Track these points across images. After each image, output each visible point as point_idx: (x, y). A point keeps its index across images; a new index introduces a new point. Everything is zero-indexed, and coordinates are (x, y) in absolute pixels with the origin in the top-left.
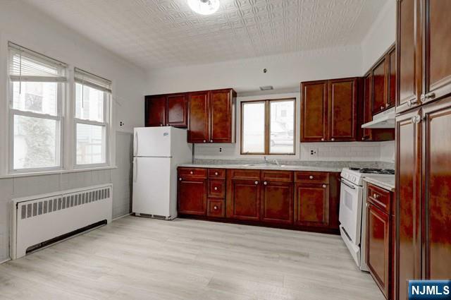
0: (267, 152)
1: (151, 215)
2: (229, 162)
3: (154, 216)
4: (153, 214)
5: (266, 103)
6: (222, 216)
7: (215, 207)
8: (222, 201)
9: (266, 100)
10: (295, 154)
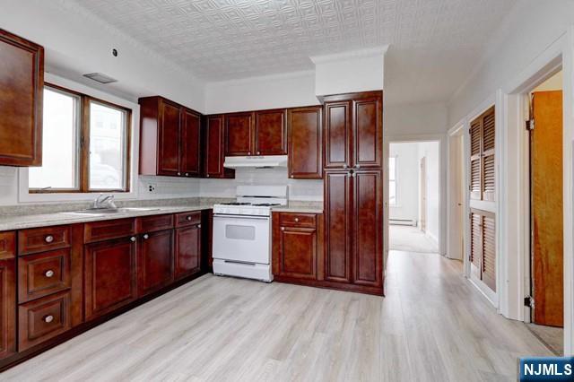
5: (84, 100)
6: (67, 327)
7: (49, 319)
8: (67, 295)
9: (83, 96)
10: (128, 191)
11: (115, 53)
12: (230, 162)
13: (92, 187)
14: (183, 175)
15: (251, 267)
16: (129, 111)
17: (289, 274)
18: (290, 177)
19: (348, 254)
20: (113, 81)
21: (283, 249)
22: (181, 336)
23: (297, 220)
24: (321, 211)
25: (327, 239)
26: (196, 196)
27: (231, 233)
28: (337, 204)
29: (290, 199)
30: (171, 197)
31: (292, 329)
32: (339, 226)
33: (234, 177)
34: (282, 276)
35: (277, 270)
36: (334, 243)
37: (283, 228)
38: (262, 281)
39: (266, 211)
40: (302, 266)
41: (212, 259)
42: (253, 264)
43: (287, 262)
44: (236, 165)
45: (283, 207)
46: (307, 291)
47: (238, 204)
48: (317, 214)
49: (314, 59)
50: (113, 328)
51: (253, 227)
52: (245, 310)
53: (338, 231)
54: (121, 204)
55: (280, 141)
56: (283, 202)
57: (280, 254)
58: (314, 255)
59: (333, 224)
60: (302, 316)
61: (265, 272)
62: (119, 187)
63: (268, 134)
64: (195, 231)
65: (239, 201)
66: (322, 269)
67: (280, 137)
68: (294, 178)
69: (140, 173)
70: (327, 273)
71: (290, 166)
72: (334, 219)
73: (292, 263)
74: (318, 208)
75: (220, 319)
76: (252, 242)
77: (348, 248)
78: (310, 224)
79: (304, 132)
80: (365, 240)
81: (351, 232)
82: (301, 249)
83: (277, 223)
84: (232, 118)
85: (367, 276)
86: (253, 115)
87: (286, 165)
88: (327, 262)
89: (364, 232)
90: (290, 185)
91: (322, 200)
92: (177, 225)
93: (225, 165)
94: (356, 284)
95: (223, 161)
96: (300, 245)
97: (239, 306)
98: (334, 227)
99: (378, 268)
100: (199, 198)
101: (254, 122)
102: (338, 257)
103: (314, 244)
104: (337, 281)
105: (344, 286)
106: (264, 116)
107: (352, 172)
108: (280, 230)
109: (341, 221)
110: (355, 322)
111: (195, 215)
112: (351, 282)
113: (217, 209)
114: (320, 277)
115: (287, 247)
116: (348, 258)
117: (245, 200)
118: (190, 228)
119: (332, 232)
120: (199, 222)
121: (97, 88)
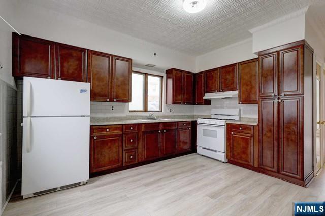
0: (146, 110)
1: (57, 188)
2: (121, 119)
3: (61, 187)
4: (58, 186)
5: (146, 75)
6: (136, 162)
7: (131, 157)
8: (136, 150)
9: (146, 74)
10: (162, 111)
11: (155, 54)
12: (207, 96)
13: (149, 110)
14: (184, 104)
15: (215, 152)
16: (162, 77)
17: (236, 160)
18: (239, 104)
19: (276, 153)
20: (155, 66)
21: (233, 145)
22: (173, 176)
23: (241, 128)
24: (256, 124)
25: (260, 142)
26: (192, 114)
27: (205, 133)
28: (268, 120)
29: (242, 116)
30: (180, 114)
31: (226, 187)
32: (269, 134)
33: (210, 104)
34: (232, 161)
35: (229, 157)
36: (265, 145)
37: (232, 133)
38: (220, 161)
39: (223, 123)
40: (244, 156)
41: (197, 146)
42: (216, 151)
43: (234, 152)
44: (211, 98)
45: (237, 121)
46: (246, 172)
47: (211, 119)
48: (254, 126)
49: (251, 31)
50: (151, 166)
51: (216, 131)
52: (205, 173)
53: (269, 137)
54: (159, 117)
55: (234, 82)
56: (237, 118)
57: (231, 148)
58: (252, 151)
59: (264, 132)
60: (236, 183)
61: (222, 156)
62: (158, 110)
63: (226, 79)
64: (188, 131)
65: (212, 117)
66: (257, 160)
67: (234, 80)
68: (242, 104)
69: (166, 103)
70: (260, 163)
71: (240, 96)
72: (265, 129)
73: (238, 154)
74: (254, 122)
75: (192, 174)
76: (216, 139)
77: (276, 149)
78: (249, 132)
79: (249, 76)
80: (288, 145)
81: (278, 139)
82: (243, 146)
83: (230, 129)
84: (208, 73)
85: (291, 170)
86: (219, 69)
87: (237, 96)
88: (261, 156)
89: (288, 139)
90: (242, 108)
91: (257, 117)
92: (179, 128)
93: (204, 98)
94: (283, 174)
95: (204, 96)
96: (242, 144)
97: (203, 170)
98: (265, 135)
99: (300, 166)
100: (194, 115)
101: (219, 74)
102: (268, 154)
103: (252, 144)
104: (267, 170)
105: (272, 174)
106: (224, 70)
107: (279, 99)
108: (231, 134)
109: (270, 131)
110: (270, 195)
111: (188, 123)
112: (278, 172)
113: (199, 120)
114: (256, 165)
115: (235, 144)
116: (276, 156)
117: (216, 117)
118: (186, 129)
119: (264, 138)
120: (190, 126)
121: (150, 70)
